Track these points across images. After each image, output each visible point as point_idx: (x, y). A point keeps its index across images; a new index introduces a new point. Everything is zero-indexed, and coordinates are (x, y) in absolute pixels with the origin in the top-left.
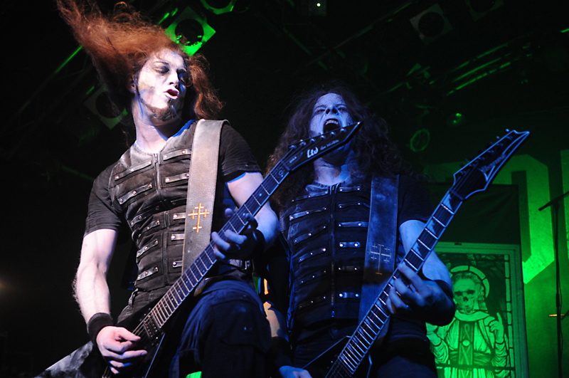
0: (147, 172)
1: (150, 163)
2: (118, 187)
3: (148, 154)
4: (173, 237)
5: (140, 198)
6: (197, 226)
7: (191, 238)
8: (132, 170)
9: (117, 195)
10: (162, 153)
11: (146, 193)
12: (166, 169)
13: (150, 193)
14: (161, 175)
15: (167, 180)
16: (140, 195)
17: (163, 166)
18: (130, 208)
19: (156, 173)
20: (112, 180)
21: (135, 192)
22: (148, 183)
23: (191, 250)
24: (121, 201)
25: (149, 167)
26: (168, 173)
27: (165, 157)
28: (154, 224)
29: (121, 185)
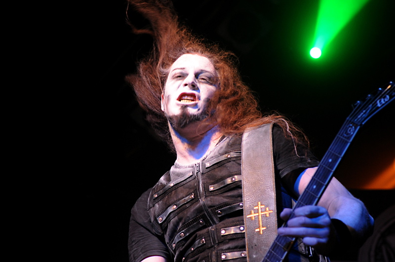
0: (189, 184)
1: (191, 174)
2: (157, 206)
3: (189, 167)
4: (223, 257)
5: (181, 211)
6: (259, 227)
7: (255, 241)
8: (172, 185)
9: (156, 213)
10: (204, 162)
11: (187, 205)
12: (209, 177)
13: (193, 204)
14: (203, 183)
15: (211, 189)
16: (181, 209)
17: (206, 175)
18: (171, 226)
19: (199, 182)
20: (150, 200)
21: (175, 206)
22: (191, 194)
23: (256, 254)
24: (160, 220)
25: (191, 179)
26: (212, 181)
27: (208, 165)
28: (199, 244)
29: (160, 202)
